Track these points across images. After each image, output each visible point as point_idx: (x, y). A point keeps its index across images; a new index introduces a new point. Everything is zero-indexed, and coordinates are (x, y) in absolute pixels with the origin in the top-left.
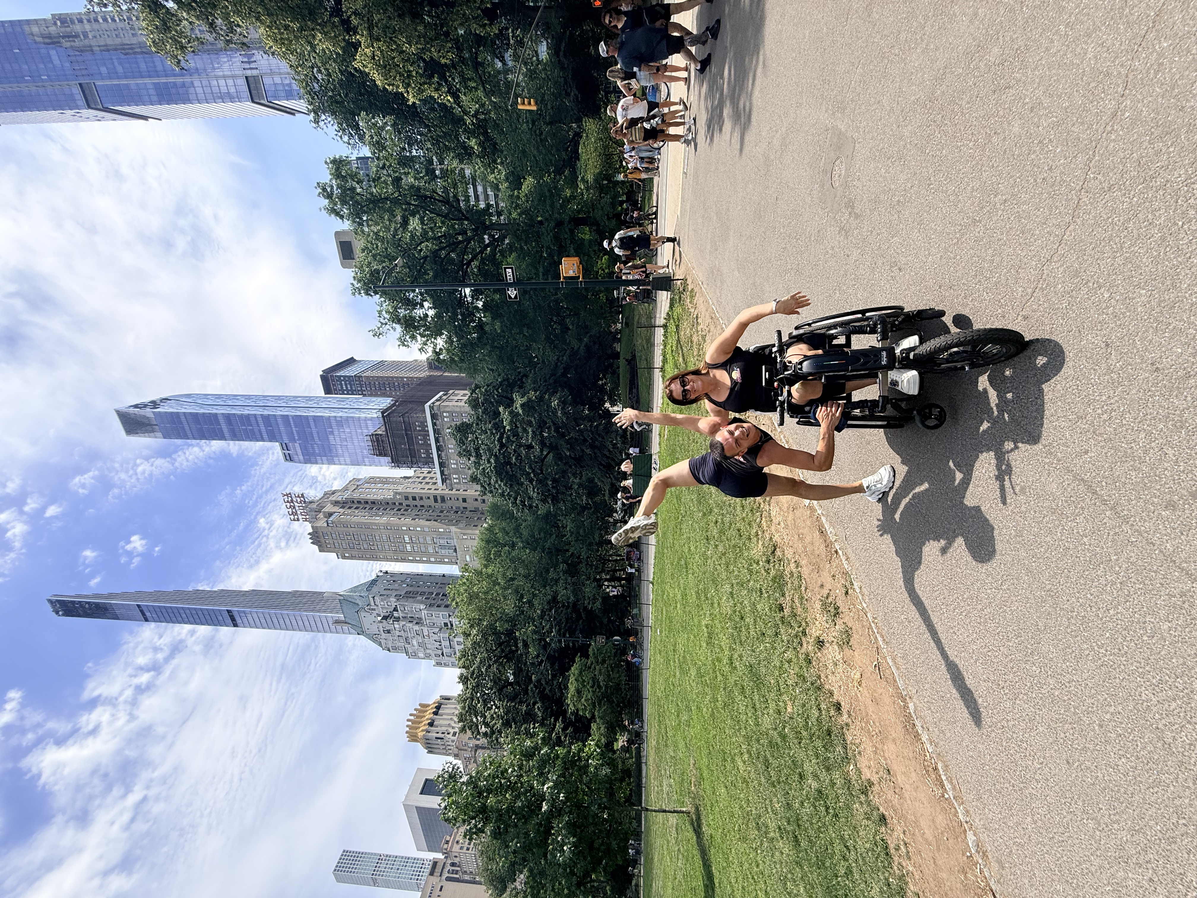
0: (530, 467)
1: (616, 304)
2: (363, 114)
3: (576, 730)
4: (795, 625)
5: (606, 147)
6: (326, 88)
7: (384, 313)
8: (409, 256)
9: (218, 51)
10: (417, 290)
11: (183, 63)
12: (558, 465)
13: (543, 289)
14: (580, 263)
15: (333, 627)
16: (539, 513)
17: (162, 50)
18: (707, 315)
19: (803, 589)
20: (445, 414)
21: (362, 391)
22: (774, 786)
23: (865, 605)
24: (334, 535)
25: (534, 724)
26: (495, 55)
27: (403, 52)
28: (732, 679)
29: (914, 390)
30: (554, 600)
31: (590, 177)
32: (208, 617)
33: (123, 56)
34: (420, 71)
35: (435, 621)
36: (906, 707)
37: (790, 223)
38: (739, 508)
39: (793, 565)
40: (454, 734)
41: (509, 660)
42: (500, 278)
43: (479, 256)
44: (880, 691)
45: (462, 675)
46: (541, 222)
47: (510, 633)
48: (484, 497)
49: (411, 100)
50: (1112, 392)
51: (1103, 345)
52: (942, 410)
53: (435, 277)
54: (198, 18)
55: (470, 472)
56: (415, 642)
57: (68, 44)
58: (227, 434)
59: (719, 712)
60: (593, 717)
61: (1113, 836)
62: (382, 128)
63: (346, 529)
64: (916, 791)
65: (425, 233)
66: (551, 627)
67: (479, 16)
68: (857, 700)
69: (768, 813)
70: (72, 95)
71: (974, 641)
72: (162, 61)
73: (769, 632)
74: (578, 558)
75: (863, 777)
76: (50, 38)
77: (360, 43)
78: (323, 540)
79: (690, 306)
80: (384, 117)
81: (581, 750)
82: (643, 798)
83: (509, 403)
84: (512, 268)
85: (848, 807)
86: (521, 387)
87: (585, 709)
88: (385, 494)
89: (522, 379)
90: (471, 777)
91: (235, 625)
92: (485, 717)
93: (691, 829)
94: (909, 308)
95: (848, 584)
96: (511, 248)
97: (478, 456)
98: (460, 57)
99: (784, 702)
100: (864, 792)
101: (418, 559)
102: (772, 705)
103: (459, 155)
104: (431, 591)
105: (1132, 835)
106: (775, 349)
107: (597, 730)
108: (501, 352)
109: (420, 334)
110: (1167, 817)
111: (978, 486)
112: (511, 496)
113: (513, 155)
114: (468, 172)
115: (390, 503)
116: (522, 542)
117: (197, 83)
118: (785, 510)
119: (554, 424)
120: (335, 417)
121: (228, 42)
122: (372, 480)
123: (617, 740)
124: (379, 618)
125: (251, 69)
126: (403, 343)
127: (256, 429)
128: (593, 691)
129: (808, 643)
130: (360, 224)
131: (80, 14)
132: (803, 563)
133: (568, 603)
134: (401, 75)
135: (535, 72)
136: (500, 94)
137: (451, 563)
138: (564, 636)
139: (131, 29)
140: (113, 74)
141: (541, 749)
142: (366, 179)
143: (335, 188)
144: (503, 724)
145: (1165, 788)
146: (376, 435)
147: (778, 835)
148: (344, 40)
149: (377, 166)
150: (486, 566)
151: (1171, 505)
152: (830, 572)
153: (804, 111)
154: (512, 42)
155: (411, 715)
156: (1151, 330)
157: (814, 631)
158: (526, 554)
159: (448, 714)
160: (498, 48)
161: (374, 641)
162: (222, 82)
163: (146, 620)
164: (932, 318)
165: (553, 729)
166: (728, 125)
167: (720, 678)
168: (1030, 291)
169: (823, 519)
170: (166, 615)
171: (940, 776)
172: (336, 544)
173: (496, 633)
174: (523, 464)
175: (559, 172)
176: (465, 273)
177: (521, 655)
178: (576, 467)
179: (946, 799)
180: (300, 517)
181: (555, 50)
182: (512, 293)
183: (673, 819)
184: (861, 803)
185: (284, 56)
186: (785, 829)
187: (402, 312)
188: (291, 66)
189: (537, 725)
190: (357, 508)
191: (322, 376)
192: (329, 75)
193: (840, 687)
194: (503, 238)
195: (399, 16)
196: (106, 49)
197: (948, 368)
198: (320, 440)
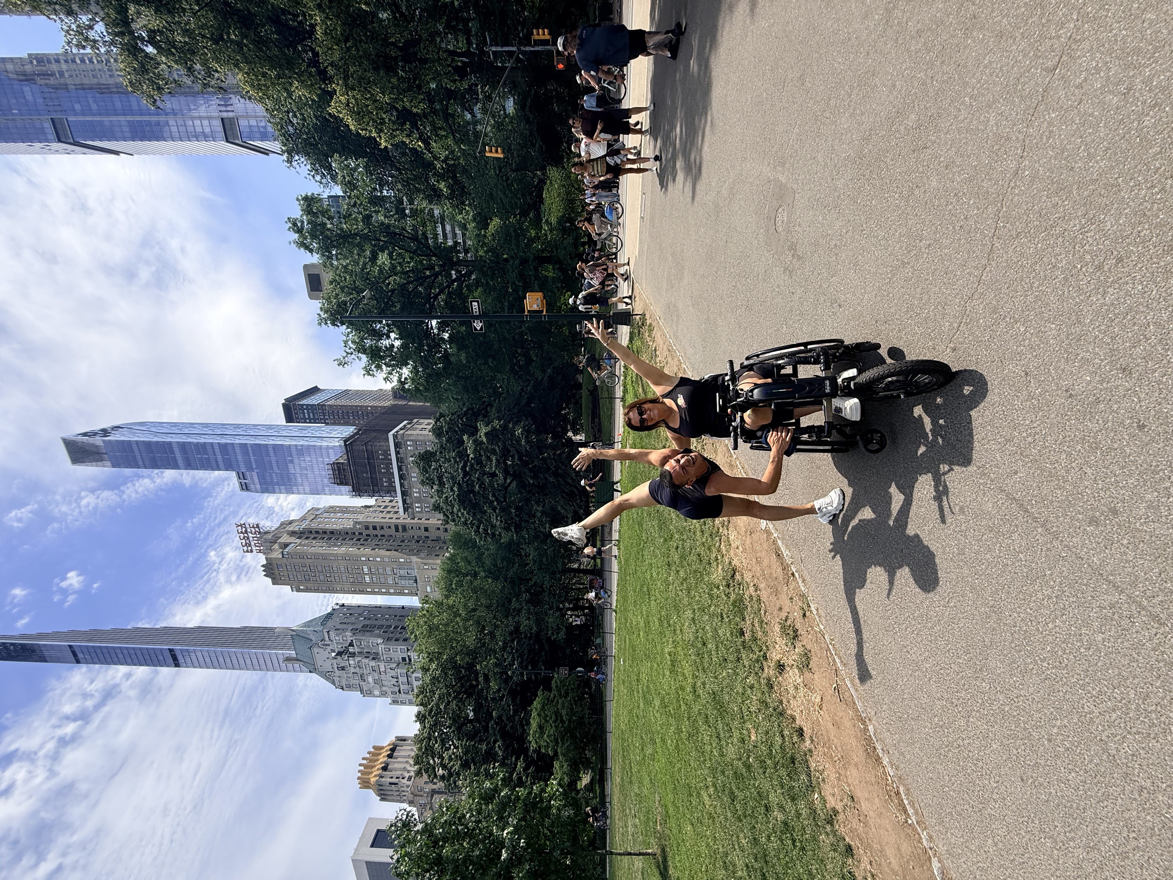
0: (494, 495)
1: (579, 337)
2: (336, 156)
3: (538, 770)
4: (756, 649)
5: (568, 193)
6: (300, 131)
7: (350, 342)
8: (377, 289)
9: (195, 94)
10: (384, 322)
11: (159, 103)
12: (522, 493)
13: (508, 322)
14: (544, 298)
15: (283, 665)
16: (502, 541)
17: (138, 90)
18: (665, 347)
19: (762, 612)
20: (408, 443)
21: (325, 419)
22: (741, 821)
23: (822, 627)
24: (289, 567)
25: (494, 764)
26: (464, 108)
27: (376, 101)
28: (696, 709)
29: (856, 417)
30: (516, 632)
31: (553, 220)
32: (147, 657)
33: (98, 95)
34: (393, 118)
35: (392, 656)
36: (866, 730)
37: (739, 263)
38: (698, 533)
39: (752, 589)
40: (410, 778)
41: (469, 695)
42: (466, 310)
43: (446, 291)
44: (841, 714)
45: (419, 713)
46: (506, 260)
47: (470, 667)
48: (446, 526)
49: (383, 144)
50: (1034, 416)
51: (1023, 374)
52: (883, 436)
53: (402, 309)
54: (176, 62)
55: (433, 500)
56: (370, 679)
57: (43, 82)
58: (180, 462)
59: (683, 743)
60: (556, 754)
61: (1071, 855)
62: (355, 169)
63: (302, 560)
64: (880, 818)
65: (393, 267)
66: (513, 660)
67: (450, 71)
68: (819, 725)
69: (735, 850)
70: (43, 129)
71: (926, 659)
72: (138, 102)
73: (731, 658)
74: (541, 587)
75: (828, 806)
76: (25, 75)
77: (335, 91)
78: (276, 572)
79: (648, 339)
80: (356, 160)
81: (543, 790)
82: (608, 841)
83: (474, 431)
84: (478, 302)
85: (815, 839)
86: (485, 416)
87: (547, 746)
88: (346, 523)
89: (486, 408)
90: (427, 825)
91: (177, 665)
92: (443, 758)
93: (657, 873)
94: (849, 340)
95: (805, 607)
96: (477, 283)
97: (442, 484)
98: (432, 108)
99: (748, 730)
100: (830, 822)
101: (377, 590)
102: (736, 734)
103: (428, 196)
104: (389, 623)
105: (1088, 853)
106: (727, 378)
107: (559, 768)
108: (466, 381)
109: (385, 364)
110: (1118, 831)
111: (920, 506)
112: (474, 524)
113: (480, 198)
114: (436, 212)
115: (350, 533)
116: (484, 571)
117: (172, 122)
118: (743, 534)
119: (518, 452)
120: (296, 445)
121: (205, 85)
122: (332, 510)
123: (580, 779)
124: (333, 654)
125: (227, 111)
126: (368, 372)
127: (212, 457)
128: (556, 727)
129: (769, 667)
130: (330, 257)
131: (57, 54)
132: (762, 586)
133: (531, 633)
134: (374, 121)
135: (503, 125)
136: (469, 143)
137: (411, 594)
138: (527, 668)
139: (109, 70)
140: (87, 111)
141: (501, 791)
142: (337, 215)
143: (306, 223)
144: (461, 765)
145: (1114, 801)
146: (338, 463)
147: (745, 873)
148: (320, 88)
149: (348, 204)
150: (447, 597)
151: (1093, 521)
152: (787, 594)
153: (748, 165)
154: (480, 97)
155: (363, 759)
156: (1063, 360)
157: (775, 655)
158: (489, 584)
159: (404, 757)
160: (468, 101)
161: (327, 679)
162: (197, 122)
163: (78, 662)
164: (869, 350)
165: (514, 769)
166: (680, 176)
167: (683, 707)
168: (956, 325)
169: (779, 542)
170: (101, 656)
171: (902, 801)
172: (291, 576)
173: (456, 668)
174: (486, 492)
175: (524, 214)
176: (432, 306)
177: (482, 690)
178: (539, 494)
179: (910, 825)
180: (254, 548)
181: (521, 105)
182: (478, 325)
183: (638, 863)
184: (827, 834)
185: (261, 100)
186: (752, 866)
187: (368, 343)
188: (267, 109)
189: (497, 764)
190: (314, 538)
191: (284, 405)
192: (304, 119)
193: (802, 711)
194: (469, 274)
195: (374, 69)
196: (82, 87)
197: (885, 395)
198: (278, 468)
